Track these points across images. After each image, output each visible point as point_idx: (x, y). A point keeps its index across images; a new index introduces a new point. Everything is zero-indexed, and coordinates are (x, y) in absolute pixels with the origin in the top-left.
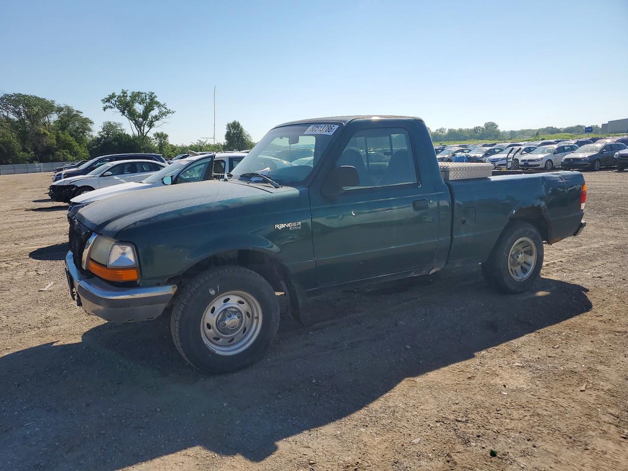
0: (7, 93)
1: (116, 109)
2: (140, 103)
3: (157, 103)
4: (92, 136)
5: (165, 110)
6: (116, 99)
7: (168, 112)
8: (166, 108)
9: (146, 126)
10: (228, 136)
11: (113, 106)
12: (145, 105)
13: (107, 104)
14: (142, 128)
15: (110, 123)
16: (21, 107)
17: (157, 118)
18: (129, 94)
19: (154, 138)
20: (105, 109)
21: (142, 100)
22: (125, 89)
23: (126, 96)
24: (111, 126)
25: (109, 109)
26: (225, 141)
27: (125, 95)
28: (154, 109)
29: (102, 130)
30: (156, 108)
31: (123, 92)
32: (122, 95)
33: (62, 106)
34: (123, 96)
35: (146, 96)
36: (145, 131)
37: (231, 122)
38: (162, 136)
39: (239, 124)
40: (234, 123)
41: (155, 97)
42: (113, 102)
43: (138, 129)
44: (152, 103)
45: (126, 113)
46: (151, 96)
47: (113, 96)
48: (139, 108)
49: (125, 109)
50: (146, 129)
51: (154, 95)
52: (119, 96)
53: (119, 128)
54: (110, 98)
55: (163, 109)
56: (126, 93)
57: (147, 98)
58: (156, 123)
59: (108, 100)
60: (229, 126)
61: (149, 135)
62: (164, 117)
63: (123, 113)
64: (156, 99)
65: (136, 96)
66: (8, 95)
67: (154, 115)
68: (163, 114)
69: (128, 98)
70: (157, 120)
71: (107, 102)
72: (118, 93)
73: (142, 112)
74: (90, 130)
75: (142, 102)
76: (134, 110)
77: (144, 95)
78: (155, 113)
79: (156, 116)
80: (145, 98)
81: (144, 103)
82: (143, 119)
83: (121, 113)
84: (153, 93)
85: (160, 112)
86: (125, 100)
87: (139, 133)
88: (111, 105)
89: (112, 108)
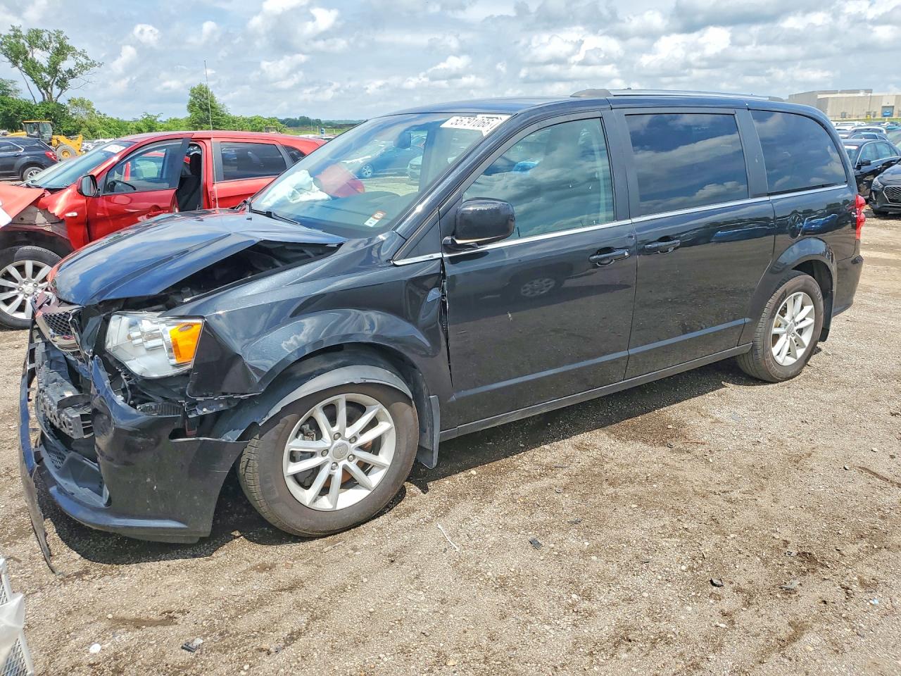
2: (41, 48)
3: (69, 49)
5: (84, 61)
7: (93, 64)
8: (86, 58)
9: (55, 87)
10: (191, 107)
12: (51, 51)
14: (49, 89)
18: (24, 33)
19: (69, 105)
21: (44, 43)
22: (17, 25)
23: (19, 37)
26: (189, 115)
27: (19, 33)
28: (65, 59)
30: (68, 57)
31: (13, 30)
32: (12, 33)
34: (15, 36)
35: (50, 38)
36: (55, 95)
38: (82, 103)
39: (207, 90)
40: (200, 88)
41: (66, 38)
43: (42, 89)
44: (62, 51)
45: (21, 65)
46: (57, 37)
48: (41, 57)
49: (18, 58)
50: (56, 91)
51: (63, 35)
52: (9, 37)
53: (10, 88)
55: (81, 58)
56: (17, 30)
57: (53, 40)
58: (71, 81)
60: (192, 91)
61: (62, 100)
62: (85, 72)
63: (15, 64)
64: (68, 42)
65: (35, 38)
67: (67, 69)
68: (83, 67)
69: (22, 41)
70: (73, 77)
73: (46, 65)
75: (45, 47)
76: (32, 61)
77: (44, 33)
79: (70, 69)
80: (48, 40)
81: (48, 48)
82: (49, 74)
83: (11, 64)
84: (61, 32)
85: (77, 64)
86: (18, 42)
87: (44, 97)
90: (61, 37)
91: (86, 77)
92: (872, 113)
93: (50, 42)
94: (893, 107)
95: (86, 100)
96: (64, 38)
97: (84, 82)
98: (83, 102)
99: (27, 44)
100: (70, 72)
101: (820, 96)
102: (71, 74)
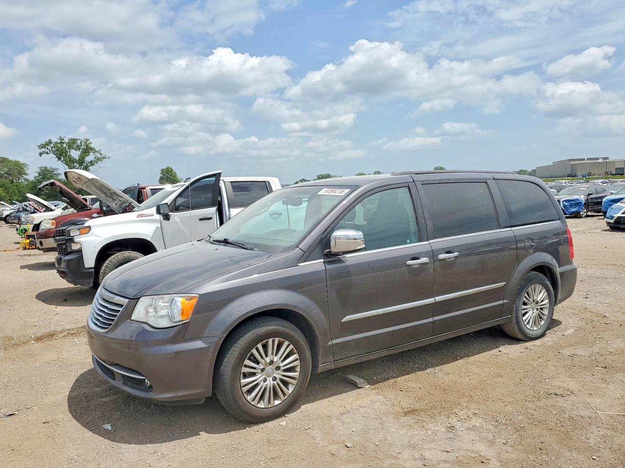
1: (52, 155)
2: (75, 149)
3: (92, 149)
4: (28, 180)
5: (100, 156)
6: (52, 145)
7: (104, 158)
8: (101, 154)
10: (162, 180)
12: (81, 151)
13: (43, 150)
15: (46, 168)
17: (92, 163)
18: (66, 141)
20: (41, 154)
21: (77, 146)
22: (62, 137)
23: (63, 143)
24: (48, 171)
25: (45, 154)
27: (63, 141)
28: (89, 155)
29: (37, 175)
30: (91, 154)
32: (59, 141)
34: (61, 142)
35: (81, 143)
37: (165, 167)
39: (172, 169)
40: (168, 168)
42: (50, 148)
44: (87, 150)
45: (62, 159)
46: (86, 143)
47: (50, 142)
48: (75, 154)
49: (61, 155)
51: (89, 141)
52: (58, 143)
53: (55, 173)
54: (46, 144)
55: (98, 155)
56: (62, 139)
57: (83, 144)
58: (91, 168)
59: (42, 146)
60: (162, 170)
62: (99, 162)
63: (59, 159)
64: (92, 146)
65: (72, 143)
67: (89, 161)
68: (98, 160)
69: (64, 145)
70: (92, 165)
71: (42, 148)
72: (55, 139)
73: (78, 158)
74: (26, 174)
75: (78, 148)
76: (70, 156)
77: (78, 141)
78: (89, 158)
79: (91, 161)
80: (80, 144)
81: (79, 149)
82: (79, 164)
83: (57, 159)
84: (88, 140)
85: (96, 157)
86: (62, 146)
88: (48, 151)
89: (47, 153)
90: (88, 143)
91: (99, 165)
92: (609, 173)
93: (81, 145)
94: (623, 168)
96: (89, 144)
97: (98, 168)
99: (67, 147)
100: (91, 162)
101: (572, 163)
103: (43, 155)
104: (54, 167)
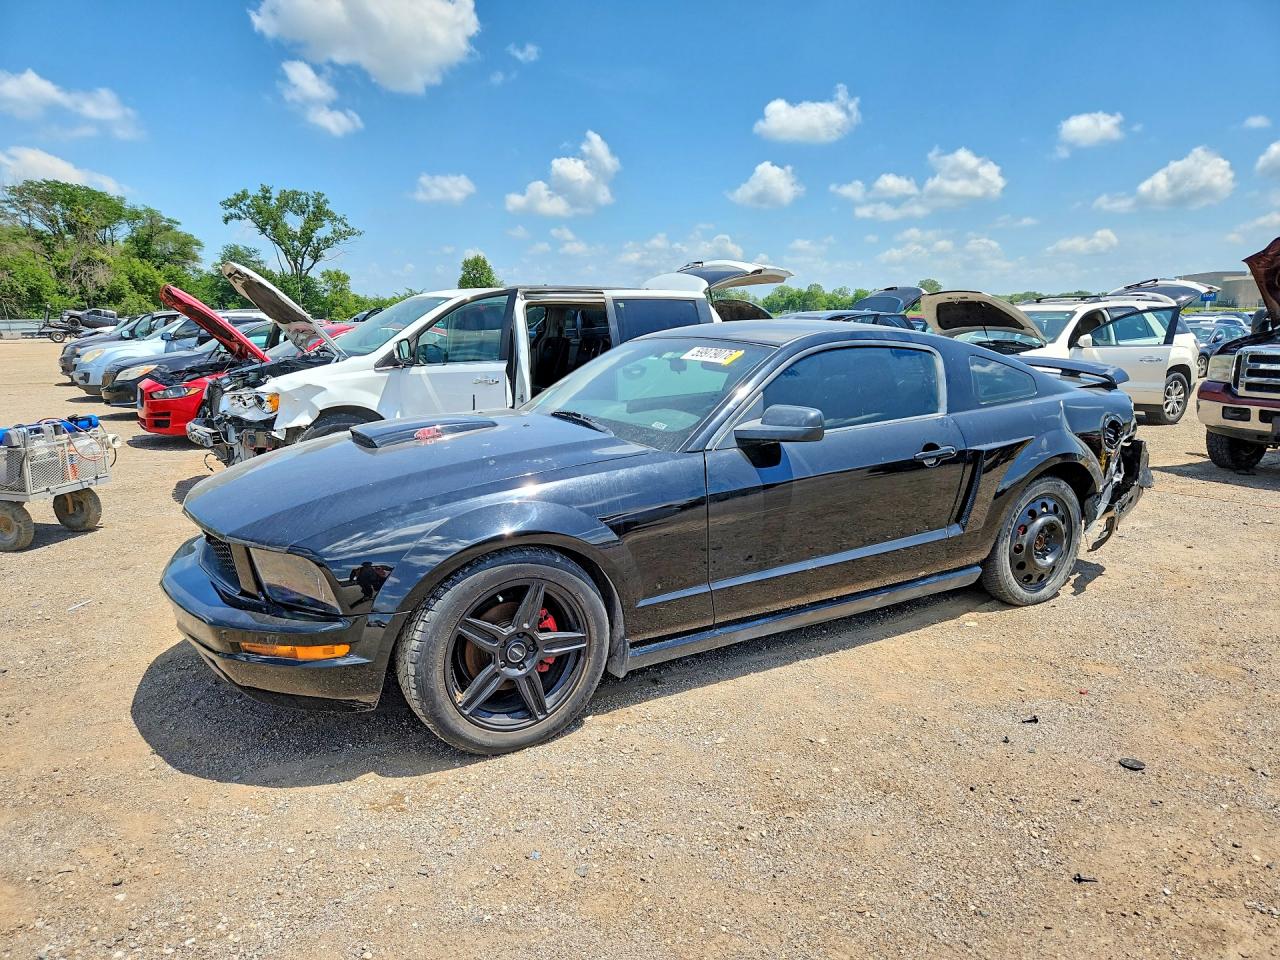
0: (29, 179)
1: (248, 220)
2: (295, 213)
3: (328, 214)
4: (200, 272)
5: (343, 228)
6: (248, 202)
7: (350, 233)
8: (346, 225)
9: (307, 257)
10: (463, 283)
11: (243, 216)
12: (306, 216)
13: (232, 211)
14: (300, 262)
15: (236, 247)
16: (57, 207)
18: (275, 194)
20: (226, 220)
21: (300, 207)
22: (267, 184)
23: (270, 198)
24: (239, 253)
25: (234, 220)
27: (268, 195)
28: (322, 226)
29: (220, 261)
30: (327, 223)
31: (263, 190)
32: (260, 194)
33: (140, 208)
34: (264, 198)
35: (307, 200)
36: (305, 267)
37: (470, 255)
38: (337, 279)
39: (484, 262)
40: (477, 260)
41: (326, 201)
42: (245, 208)
43: (292, 263)
44: (319, 214)
45: (269, 231)
46: (316, 200)
47: (244, 196)
50: (308, 261)
51: (324, 198)
52: (259, 198)
53: (253, 258)
54: (238, 199)
55: (340, 226)
56: (268, 191)
57: (310, 203)
58: (324, 252)
59: (232, 204)
60: (466, 264)
61: (311, 274)
62: (342, 241)
63: (263, 231)
64: (329, 207)
65: (289, 200)
66: (32, 183)
67: (322, 237)
68: (339, 236)
69: (272, 203)
70: (329, 246)
71: (231, 206)
72: (254, 191)
73: (298, 230)
74: (195, 258)
75: (300, 210)
76: (284, 226)
77: (301, 197)
78: (324, 231)
79: (326, 238)
80: (305, 203)
81: (303, 213)
82: (302, 243)
83: (258, 231)
84: (322, 195)
85: (335, 231)
86: (267, 204)
87: (292, 270)
88: (240, 213)
89: (240, 218)
90: (320, 201)
91: (341, 247)
93: (307, 205)
95: (342, 272)
96: (324, 203)
98: (338, 276)
99: (278, 207)
100: (327, 240)
101: (1227, 279)
102: (328, 242)
103: (230, 222)
104: (251, 246)
